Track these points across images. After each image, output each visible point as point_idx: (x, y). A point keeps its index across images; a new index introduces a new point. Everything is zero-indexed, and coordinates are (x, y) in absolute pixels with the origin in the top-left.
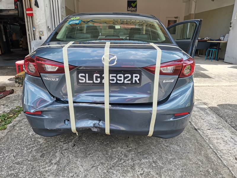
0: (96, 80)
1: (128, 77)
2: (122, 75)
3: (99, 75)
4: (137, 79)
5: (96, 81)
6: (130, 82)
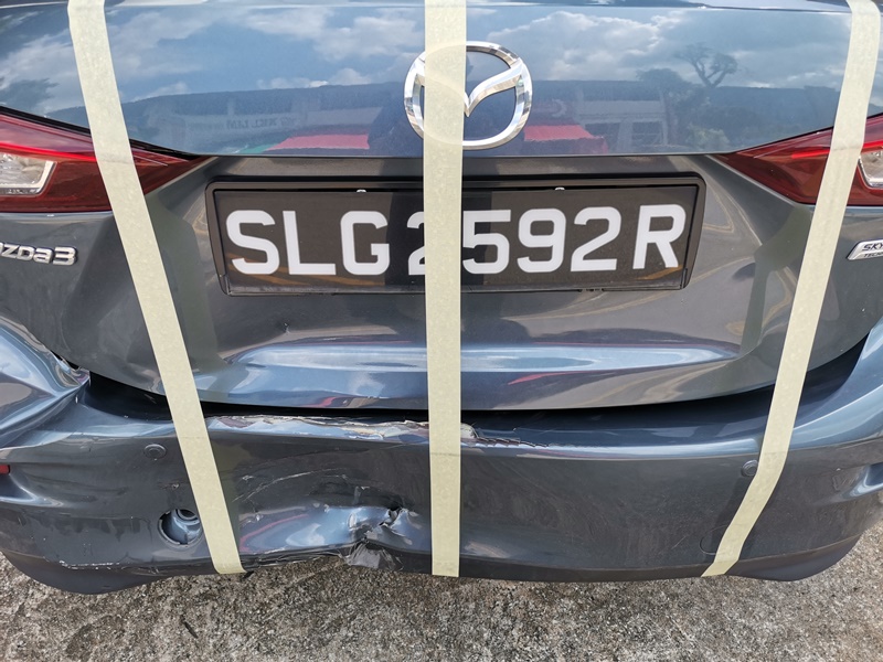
0: (364, 255)
1: (600, 226)
2: (556, 217)
3: (378, 220)
4: (664, 241)
5: (359, 259)
6: (609, 265)
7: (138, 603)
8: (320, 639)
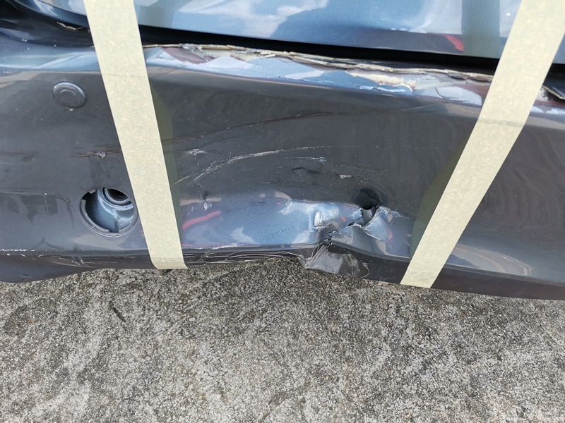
7: (69, 289)
8: (236, 328)
